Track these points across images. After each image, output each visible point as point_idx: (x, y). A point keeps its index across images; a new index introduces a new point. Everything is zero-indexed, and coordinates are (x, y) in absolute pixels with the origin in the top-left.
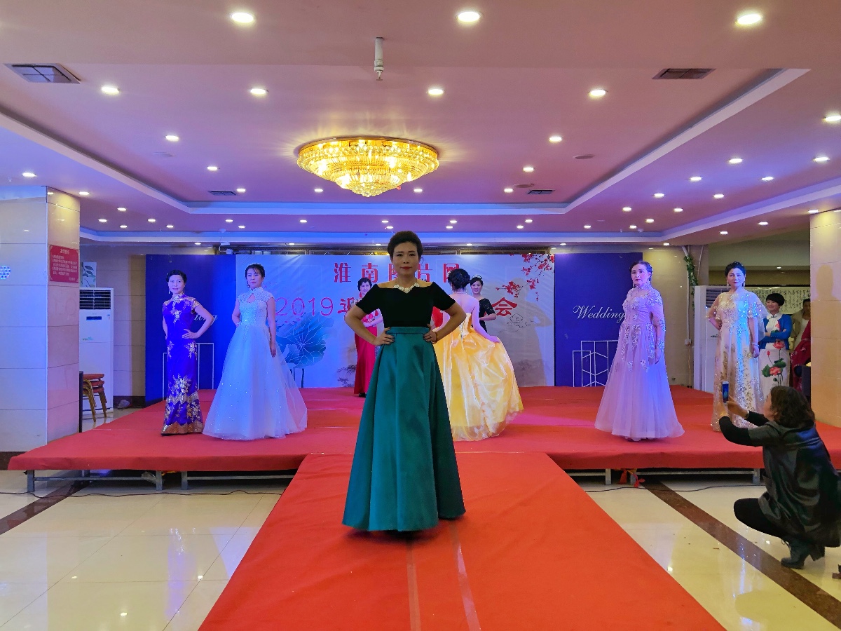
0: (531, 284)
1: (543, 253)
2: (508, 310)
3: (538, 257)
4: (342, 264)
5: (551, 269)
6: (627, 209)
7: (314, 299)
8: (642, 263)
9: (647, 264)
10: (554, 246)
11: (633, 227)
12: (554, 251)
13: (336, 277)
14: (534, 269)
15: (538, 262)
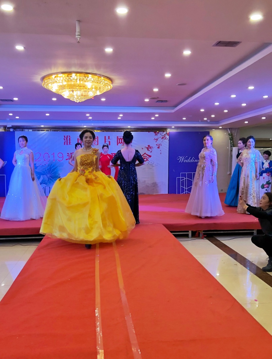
0: (158, 146)
1: (164, 131)
2: (148, 159)
3: (161, 134)
4: (67, 136)
5: (167, 139)
6: (202, 110)
7: (54, 153)
8: (208, 136)
9: (210, 136)
10: (169, 128)
11: (205, 119)
12: (169, 131)
13: (65, 142)
14: (160, 139)
15: (161, 136)
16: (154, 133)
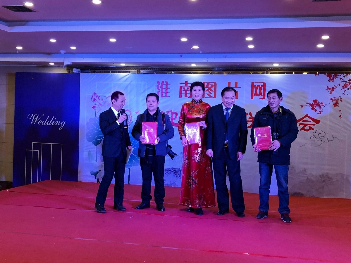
0: (334, 102)
2: (311, 126)
3: (342, 77)
4: (163, 82)
14: (338, 88)
15: (342, 82)
16: (327, 76)
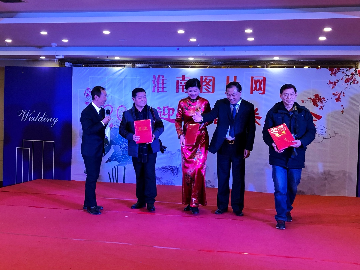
0: (337, 97)
4: (159, 76)
13: (155, 87)
15: (344, 76)
16: (329, 70)
